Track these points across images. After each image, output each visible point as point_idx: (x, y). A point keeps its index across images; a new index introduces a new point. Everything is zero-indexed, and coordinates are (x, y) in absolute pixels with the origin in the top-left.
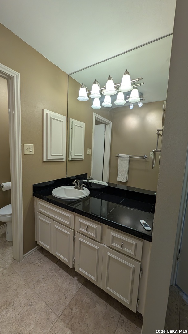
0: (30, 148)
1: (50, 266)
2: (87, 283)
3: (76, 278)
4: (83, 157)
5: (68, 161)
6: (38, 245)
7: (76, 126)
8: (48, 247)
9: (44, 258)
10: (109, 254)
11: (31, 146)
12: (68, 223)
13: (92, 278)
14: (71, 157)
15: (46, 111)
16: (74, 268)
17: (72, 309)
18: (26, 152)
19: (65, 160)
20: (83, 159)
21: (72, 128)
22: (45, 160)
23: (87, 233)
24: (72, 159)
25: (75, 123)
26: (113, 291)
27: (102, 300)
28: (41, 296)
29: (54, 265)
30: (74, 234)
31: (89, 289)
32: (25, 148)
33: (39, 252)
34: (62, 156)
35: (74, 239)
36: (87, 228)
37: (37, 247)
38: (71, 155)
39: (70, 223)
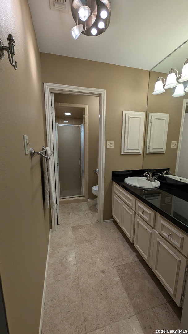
0: (111, 144)
1: (118, 235)
2: (143, 261)
3: (135, 253)
4: (164, 150)
5: (145, 154)
6: (113, 218)
7: (156, 119)
8: (118, 221)
9: (116, 229)
10: (159, 240)
11: (112, 142)
12: (131, 205)
13: (146, 257)
14: (149, 150)
15: (125, 112)
16: (133, 244)
17: (125, 269)
18: (108, 147)
19: (141, 153)
20: (165, 152)
21: (151, 122)
22: (122, 153)
23: (143, 216)
24: (149, 152)
25: (154, 116)
26: (160, 276)
27: (152, 280)
28: (108, 249)
29: (121, 236)
30: (135, 216)
31: (144, 267)
32: (108, 144)
33: (114, 224)
34: (139, 149)
35: (134, 219)
36: (144, 212)
37: (113, 219)
38: (149, 148)
39: (132, 205)
